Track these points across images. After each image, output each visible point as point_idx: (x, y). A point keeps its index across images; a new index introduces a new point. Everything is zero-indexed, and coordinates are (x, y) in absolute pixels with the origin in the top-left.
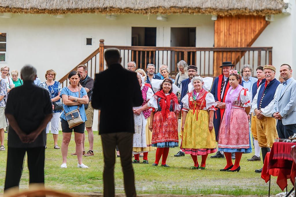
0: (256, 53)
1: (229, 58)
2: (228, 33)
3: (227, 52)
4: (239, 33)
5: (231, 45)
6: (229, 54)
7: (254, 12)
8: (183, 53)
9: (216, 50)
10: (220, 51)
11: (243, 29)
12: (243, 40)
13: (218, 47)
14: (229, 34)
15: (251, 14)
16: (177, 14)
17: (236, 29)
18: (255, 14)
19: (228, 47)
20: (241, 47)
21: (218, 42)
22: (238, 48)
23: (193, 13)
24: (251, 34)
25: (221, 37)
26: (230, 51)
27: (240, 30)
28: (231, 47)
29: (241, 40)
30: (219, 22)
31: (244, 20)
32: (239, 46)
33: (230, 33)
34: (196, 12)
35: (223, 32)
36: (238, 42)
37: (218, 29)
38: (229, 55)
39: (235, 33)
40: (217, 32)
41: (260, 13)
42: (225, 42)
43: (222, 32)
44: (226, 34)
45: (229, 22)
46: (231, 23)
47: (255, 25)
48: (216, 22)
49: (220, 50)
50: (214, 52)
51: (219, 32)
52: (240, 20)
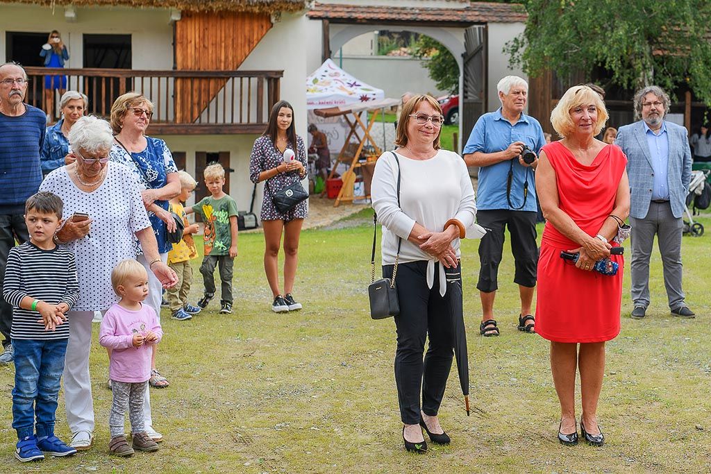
0: (254, 80)
1: (204, 90)
2: (202, 45)
3: (200, 78)
4: (223, 44)
5: (207, 65)
6: (204, 83)
7: (256, 6)
8: (117, 80)
9: (180, 75)
10: (187, 78)
11: (230, 37)
12: (230, 58)
13: (183, 70)
14: (204, 46)
15: (249, 9)
16: (107, 6)
17: (216, 37)
18: (256, 10)
19: (202, 70)
20: (227, 70)
21: (183, 60)
22: (222, 72)
23: (140, 5)
24: (245, 46)
25: (189, 51)
26: (206, 78)
27: (223, 39)
28: (207, 70)
29: (226, 58)
30: (184, 25)
31: (232, 21)
32: (222, 69)
33: (206, 45)
34: (145, 5)
35: (193, 42)
36: (221, 61)
37: (182, 36)
38: (205, 85)
39: (214, 45)
40: (182, 43)
41: (266, 9)
42: (197, 61)
43: (191, 42)
44: (197, 46)
45: (204, 25)
46: (206, 25)
47: (252, 30)
48: (178, 23)
49: (189, 75)
50: (176, 79)
51: (185, 40)
52: (223, 21)
